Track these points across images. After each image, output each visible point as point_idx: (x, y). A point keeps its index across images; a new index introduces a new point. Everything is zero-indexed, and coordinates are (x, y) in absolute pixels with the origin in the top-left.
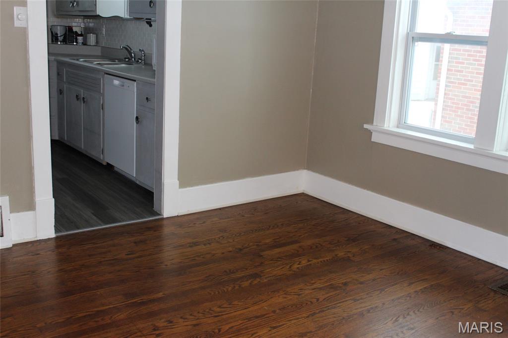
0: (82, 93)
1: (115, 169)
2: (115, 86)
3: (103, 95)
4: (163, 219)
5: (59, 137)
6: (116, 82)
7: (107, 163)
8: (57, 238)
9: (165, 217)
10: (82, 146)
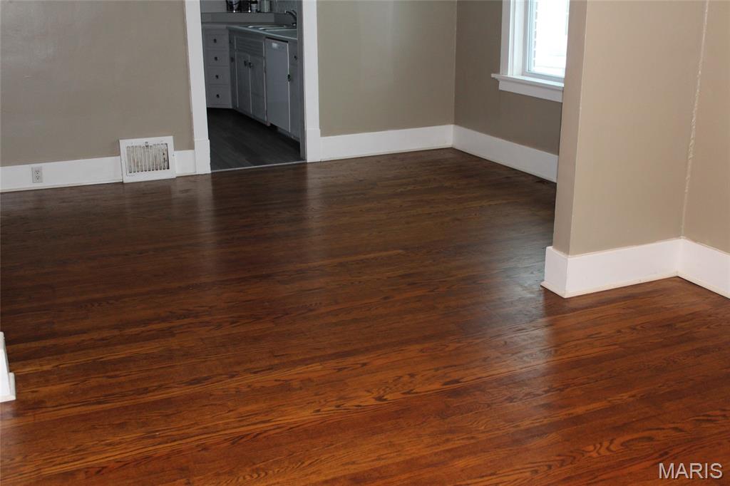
0: (249, 58)
1: (279, 130)
2: (274, 49)
3: (265, 58)
4: (307, 163)
5: (233, 105)
6: (275, 45)
7: (271, 124)
8: (212, 173)
9: (308, 161)
10: (250, 111)
